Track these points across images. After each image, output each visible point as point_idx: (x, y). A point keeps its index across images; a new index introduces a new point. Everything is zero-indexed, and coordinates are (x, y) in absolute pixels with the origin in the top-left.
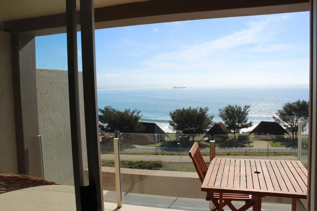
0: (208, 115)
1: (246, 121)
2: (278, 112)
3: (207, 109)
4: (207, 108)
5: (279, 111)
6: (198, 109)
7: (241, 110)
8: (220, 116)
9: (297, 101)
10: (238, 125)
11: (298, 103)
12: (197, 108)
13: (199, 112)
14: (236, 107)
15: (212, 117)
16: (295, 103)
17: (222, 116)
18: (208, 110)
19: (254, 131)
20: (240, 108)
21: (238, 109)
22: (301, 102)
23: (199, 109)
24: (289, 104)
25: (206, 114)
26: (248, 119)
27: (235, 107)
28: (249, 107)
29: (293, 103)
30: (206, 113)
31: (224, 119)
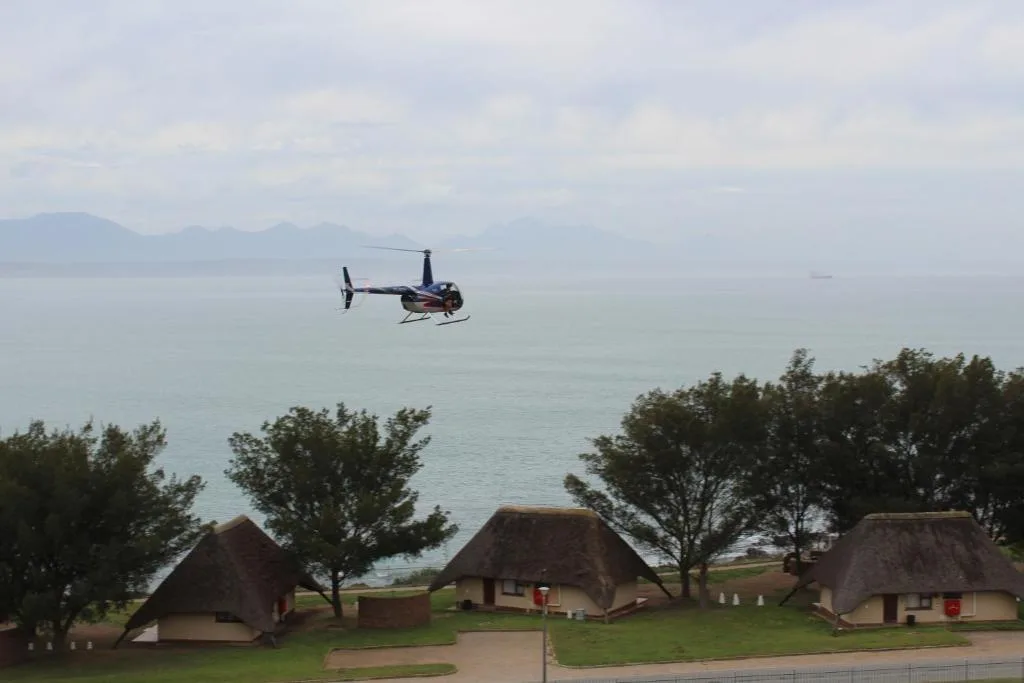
0: (160, 473)
1: (408, 509)
2: (596, 451)
3: (152, 438)
4: (156, 426)
5: (604, 442)
6: (92, 435)
7: (376, 438)
8: (238, 478)
9: (706, 377)
10: (357, 537)
11: (711, 392)
12: (88, 428)
13: (101, 453)
14: (342, 416)
15: (191, 488)
16: (698, 394)
17: (251, 478)
18: (160, 440)
19: (456, 572)
20: (369, 426)
21: (352, 431)
22: (727, 388)
23: (98, 433)
24: (662, 397)
25: (150, 470)
26: (415, 498)
27: (333, 417)
28: (422, 418)
29: (682, 395)
30: (146, 459)
31: (269, 500)
